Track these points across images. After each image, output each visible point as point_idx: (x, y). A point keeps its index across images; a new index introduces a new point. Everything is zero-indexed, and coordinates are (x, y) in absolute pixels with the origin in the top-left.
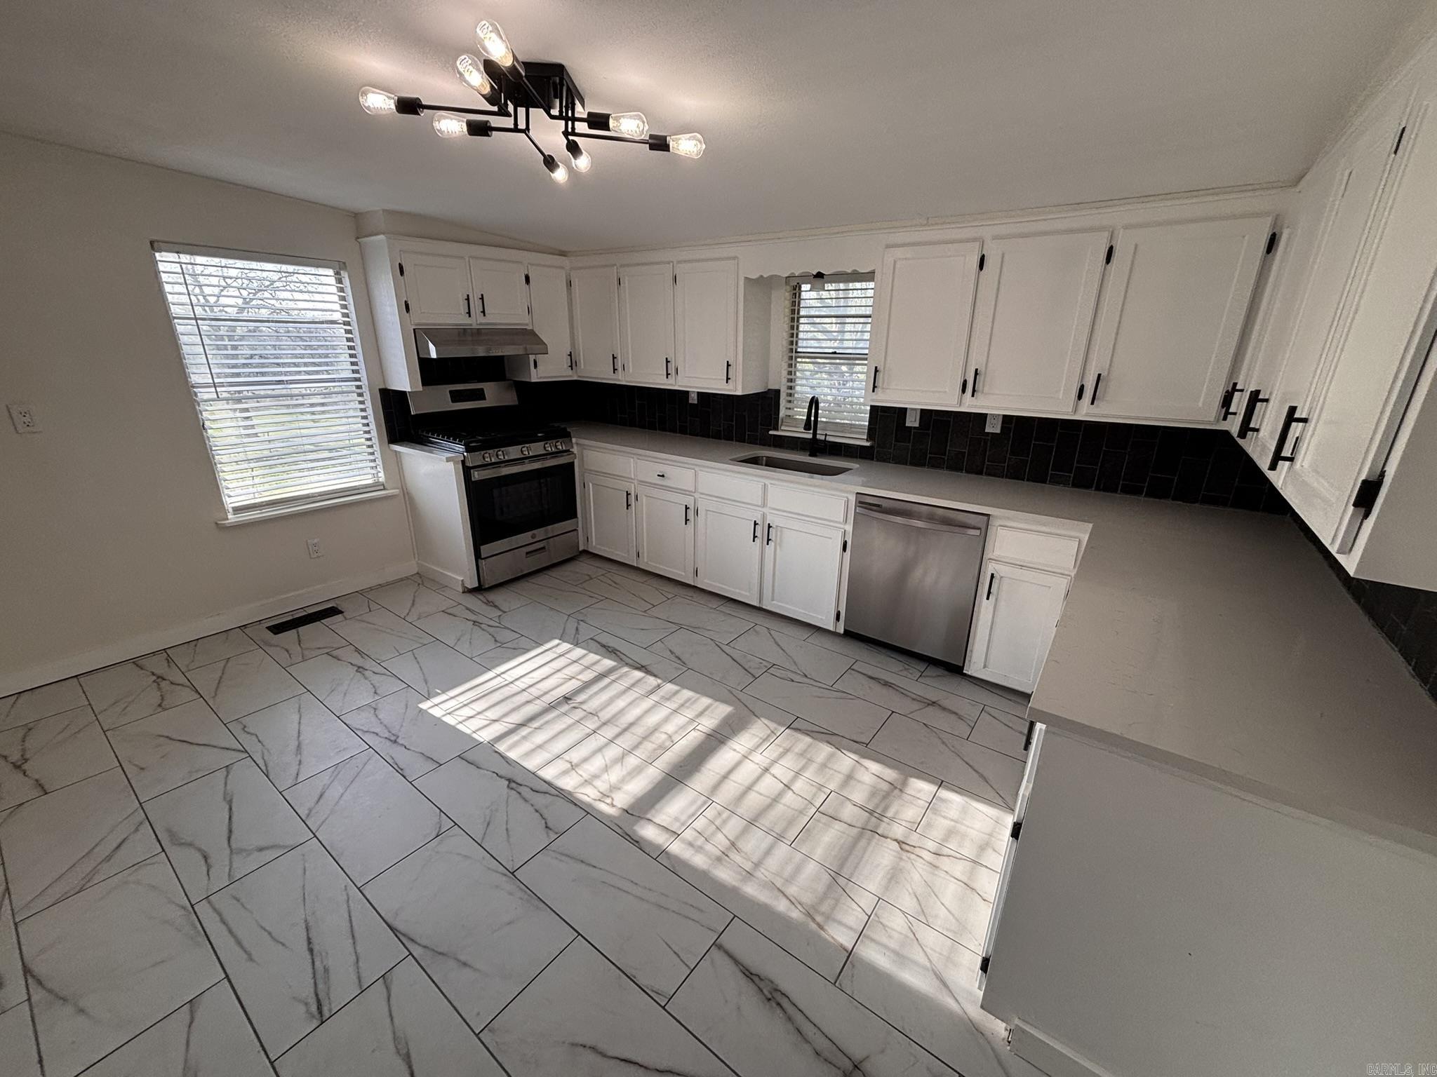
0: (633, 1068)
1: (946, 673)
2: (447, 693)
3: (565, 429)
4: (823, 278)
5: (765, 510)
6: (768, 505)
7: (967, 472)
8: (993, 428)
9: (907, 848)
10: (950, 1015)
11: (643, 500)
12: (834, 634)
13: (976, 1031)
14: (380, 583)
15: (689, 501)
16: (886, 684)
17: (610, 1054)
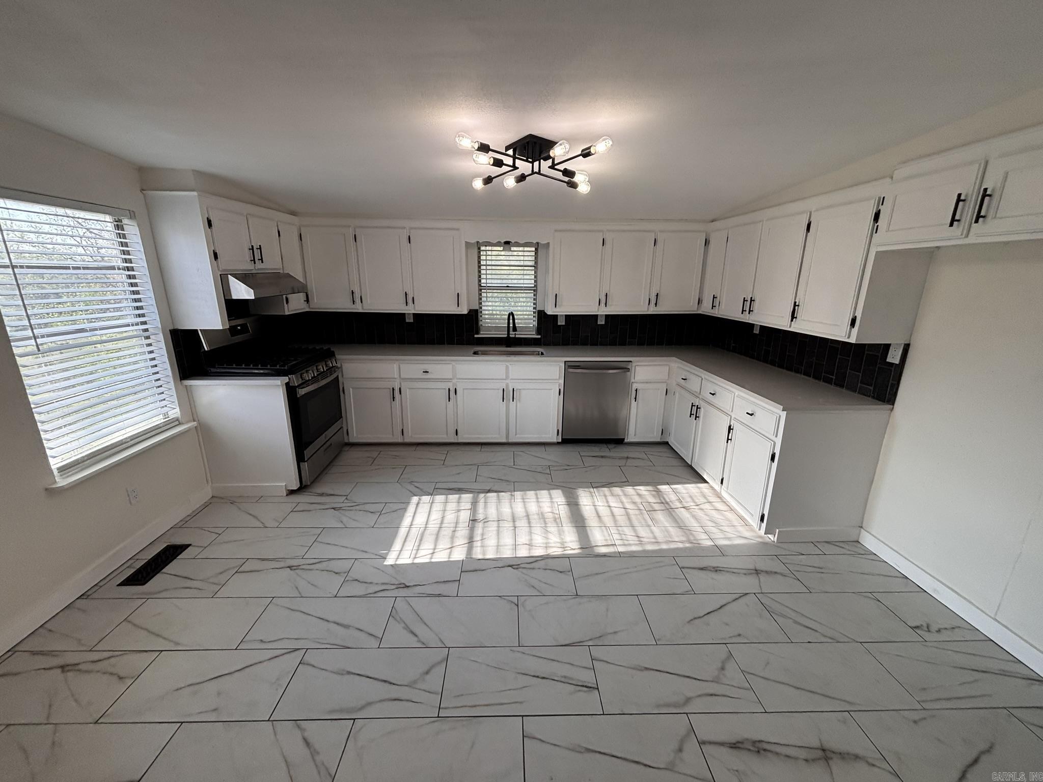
0: (712, 614)
1: (615, 445)
2: (392, 549)
3: (329, 349)
4: (509, 244)
5: (507, 381)
6: (510, 378)
7: (591, 345)
8: (601, 322)
9: (688, 508)
10: (756, 544)
11: (407, 393)
12: (558, 443)
13: (765, 544)
14: (189, 514)
15: (450, 385)
16: (602, 457)
17: (702, 615)
